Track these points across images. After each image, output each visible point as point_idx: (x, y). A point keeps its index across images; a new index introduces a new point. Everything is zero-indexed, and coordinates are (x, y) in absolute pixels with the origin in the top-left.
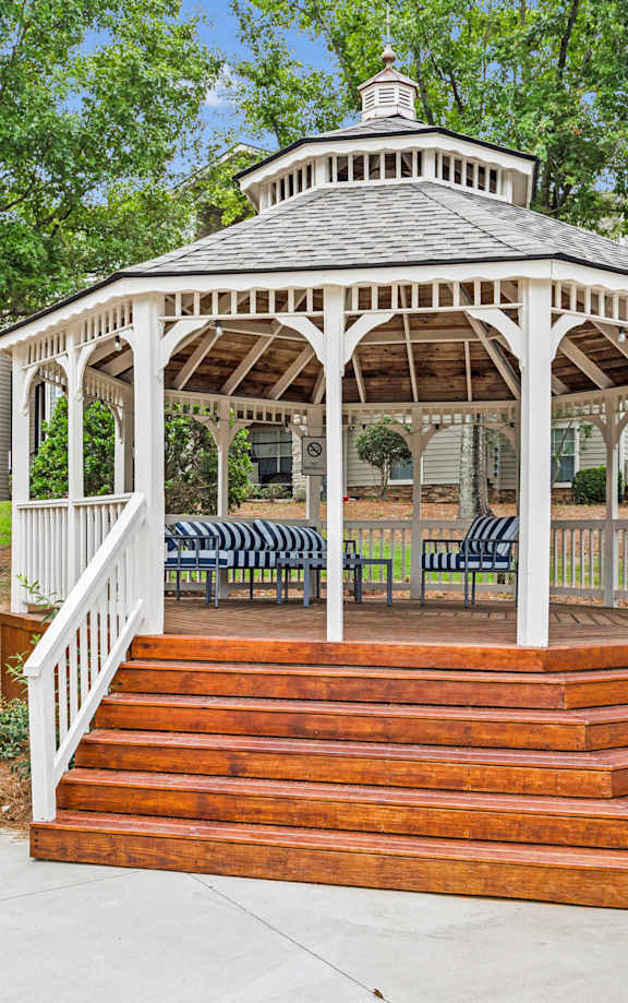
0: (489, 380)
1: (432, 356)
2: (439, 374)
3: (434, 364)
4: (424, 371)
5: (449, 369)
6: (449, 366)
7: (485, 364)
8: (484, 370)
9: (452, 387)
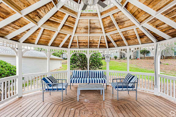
0: (145, 38)
1: (128, 35)
2: (131, 39)
3: (129, 37)
4: (127, 39)
5: (133, 37)
6: (133, 36)
7: (143, 34)
8: (143, 36)
9: (135, 41)
